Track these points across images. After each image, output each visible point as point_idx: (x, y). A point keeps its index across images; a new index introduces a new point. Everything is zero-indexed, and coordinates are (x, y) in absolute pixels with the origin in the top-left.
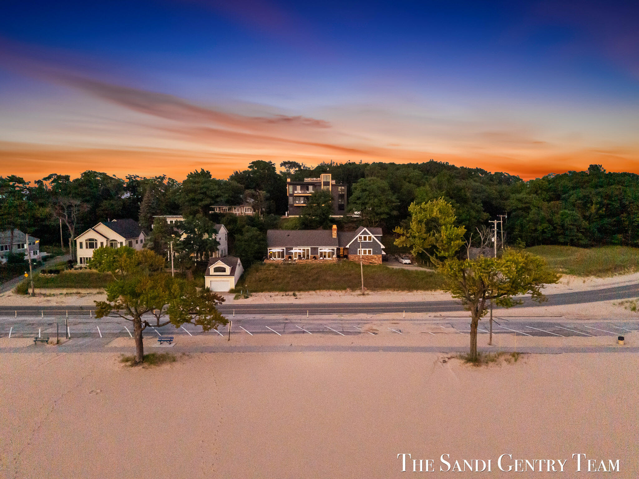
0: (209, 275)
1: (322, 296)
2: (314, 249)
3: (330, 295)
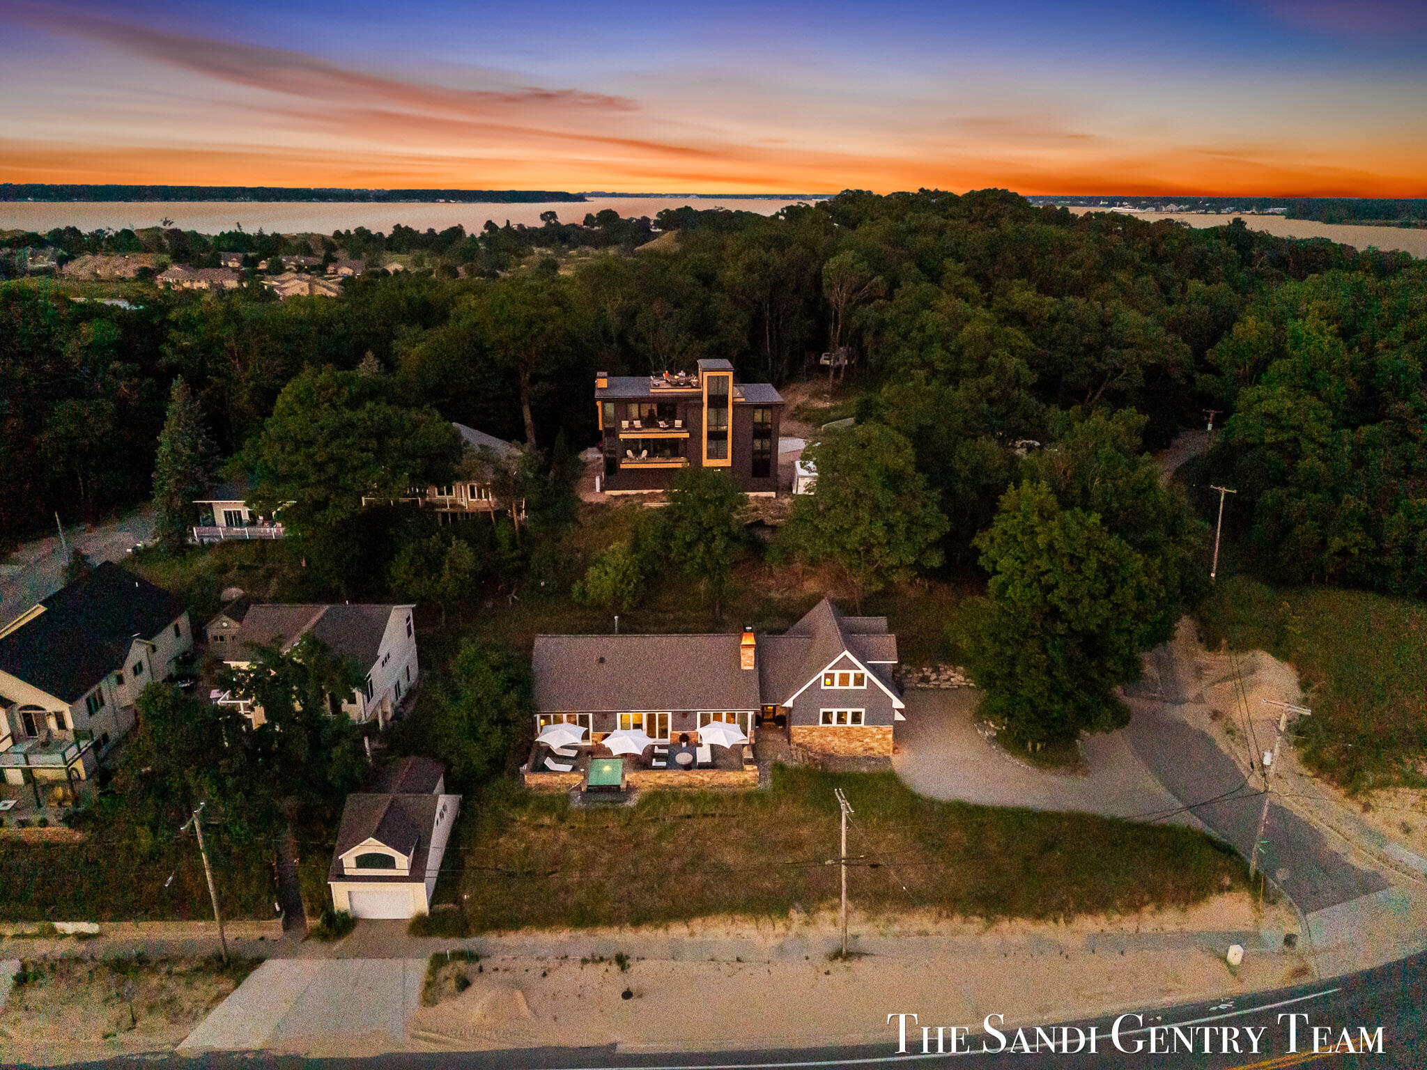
0: (342, 877)
1: (712, 960)
2: (685, 714)
3: (739, 960)
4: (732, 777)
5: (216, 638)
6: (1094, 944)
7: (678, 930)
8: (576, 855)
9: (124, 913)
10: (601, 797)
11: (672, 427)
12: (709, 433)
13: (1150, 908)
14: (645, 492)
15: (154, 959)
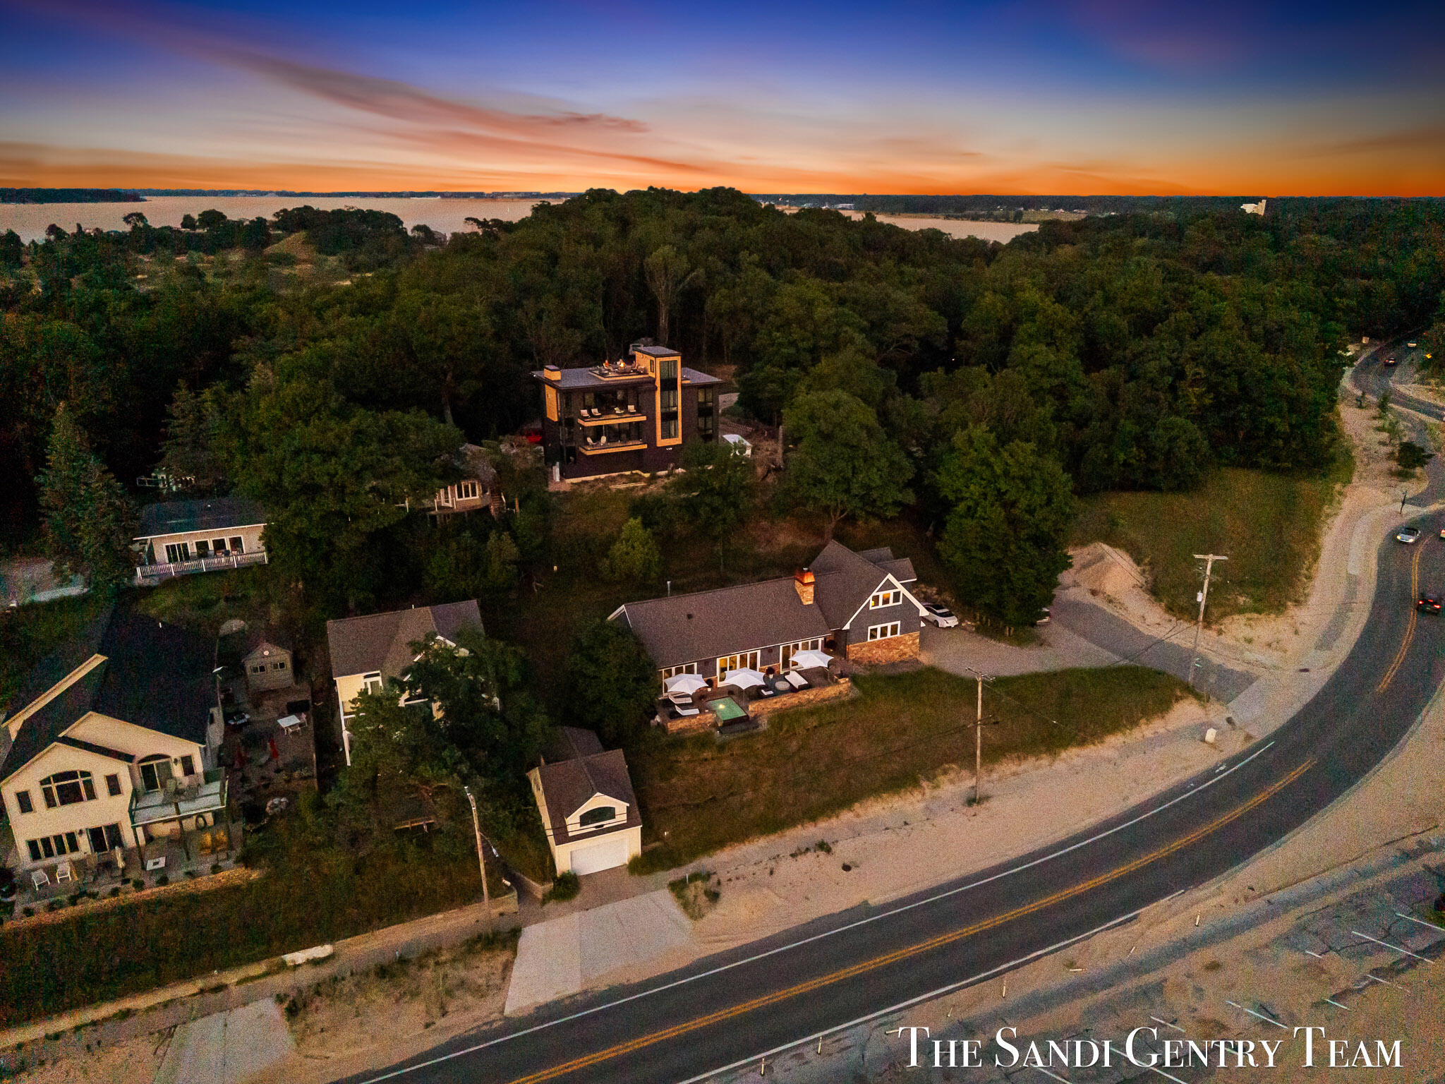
0: (566, 839)
1: (887, 829)
2: (770, 650)
3: (906, 823)
4: (831, 691)
5: (255, 670)
6: (1127, 751)
7: (846, 816)
8: (744, 776)
9: (356, 928)
10: (737, 727)
11: (627, 412)
12: (662, 414)
13: (1143, 721)
14: (602, 476)
15: (413, 957)
